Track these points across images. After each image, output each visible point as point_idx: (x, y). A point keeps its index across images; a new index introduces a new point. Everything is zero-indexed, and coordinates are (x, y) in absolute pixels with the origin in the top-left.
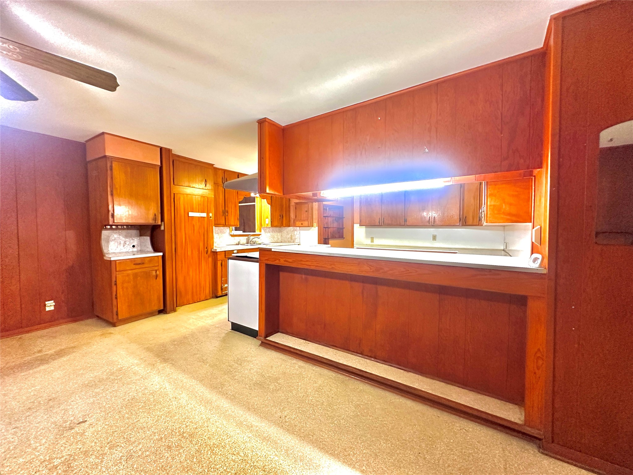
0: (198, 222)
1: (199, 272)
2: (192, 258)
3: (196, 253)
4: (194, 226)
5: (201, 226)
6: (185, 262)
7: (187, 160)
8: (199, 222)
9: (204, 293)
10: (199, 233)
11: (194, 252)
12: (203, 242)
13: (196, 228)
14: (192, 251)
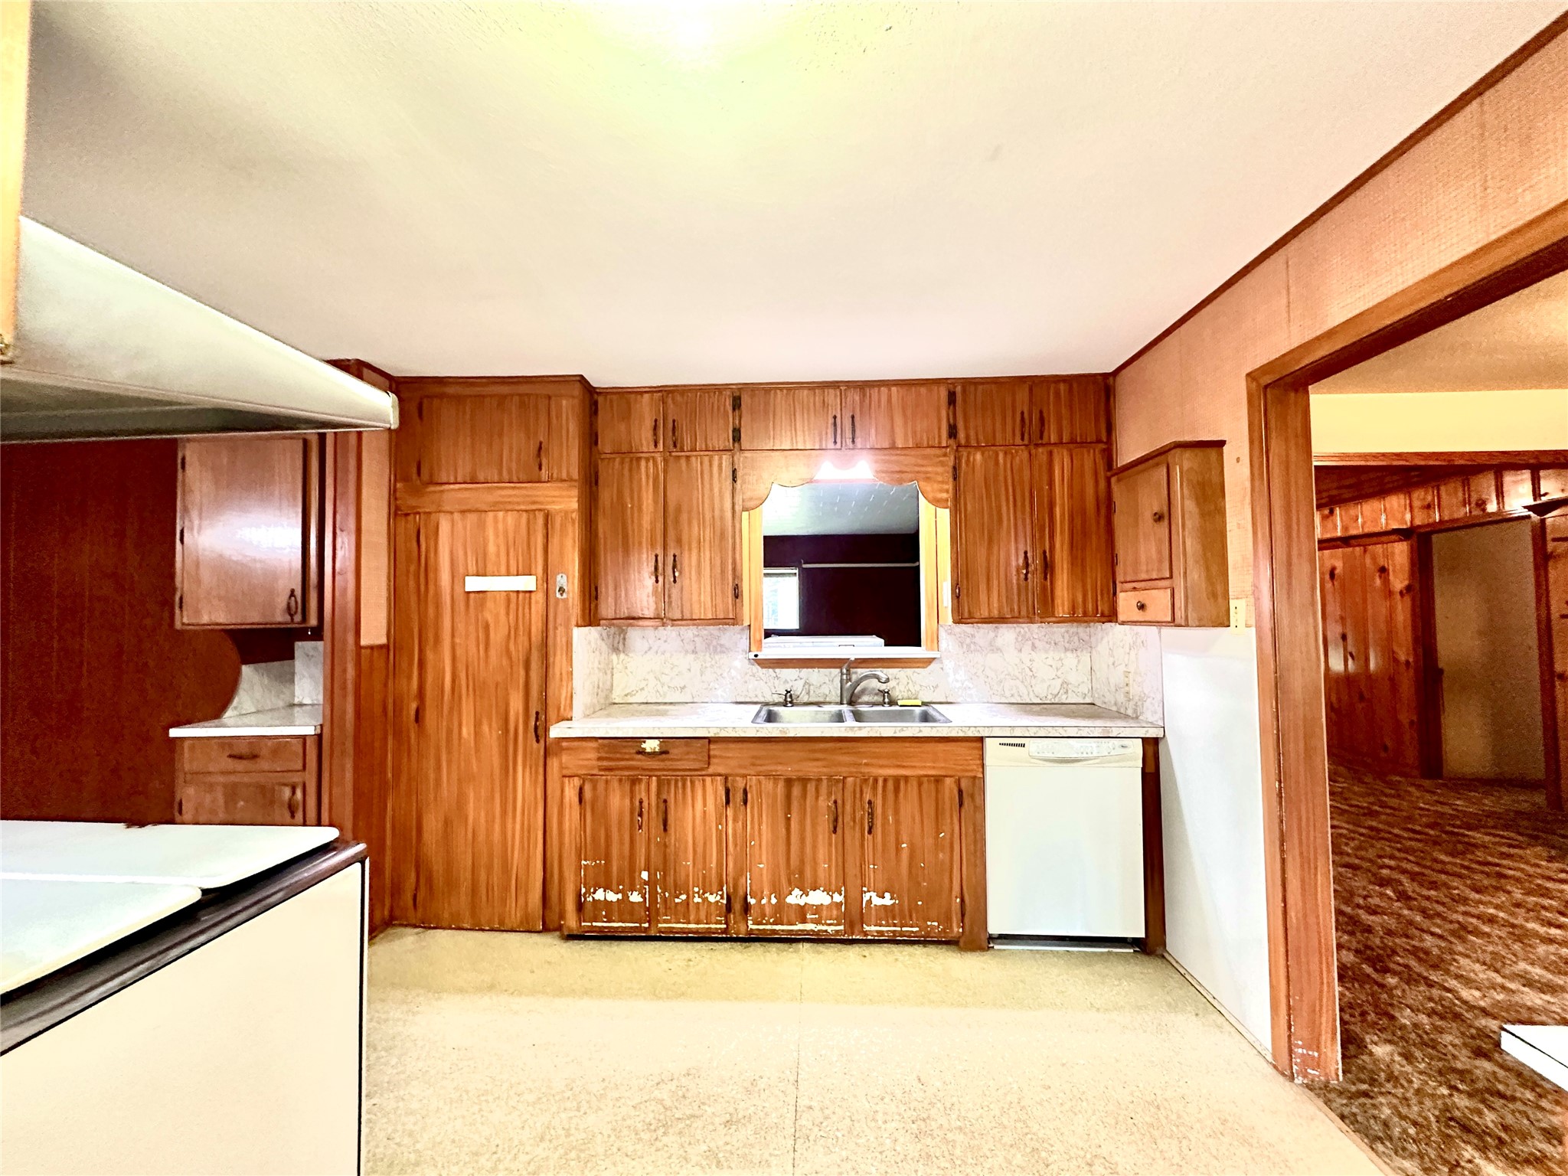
0: (503, 611)
1: (504, 813)
2: (477, 750)
3: (491, 734)
4: (487, 627)
5: (516, 629)
6: (449, 762)
7: (472, 384)
8: (508, 614)
9: (521, 901)
10: (510, 657)
11: (485, 728)
12: (521, 694)
13: (497, 636)
14: (477, 725)
